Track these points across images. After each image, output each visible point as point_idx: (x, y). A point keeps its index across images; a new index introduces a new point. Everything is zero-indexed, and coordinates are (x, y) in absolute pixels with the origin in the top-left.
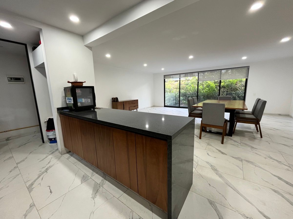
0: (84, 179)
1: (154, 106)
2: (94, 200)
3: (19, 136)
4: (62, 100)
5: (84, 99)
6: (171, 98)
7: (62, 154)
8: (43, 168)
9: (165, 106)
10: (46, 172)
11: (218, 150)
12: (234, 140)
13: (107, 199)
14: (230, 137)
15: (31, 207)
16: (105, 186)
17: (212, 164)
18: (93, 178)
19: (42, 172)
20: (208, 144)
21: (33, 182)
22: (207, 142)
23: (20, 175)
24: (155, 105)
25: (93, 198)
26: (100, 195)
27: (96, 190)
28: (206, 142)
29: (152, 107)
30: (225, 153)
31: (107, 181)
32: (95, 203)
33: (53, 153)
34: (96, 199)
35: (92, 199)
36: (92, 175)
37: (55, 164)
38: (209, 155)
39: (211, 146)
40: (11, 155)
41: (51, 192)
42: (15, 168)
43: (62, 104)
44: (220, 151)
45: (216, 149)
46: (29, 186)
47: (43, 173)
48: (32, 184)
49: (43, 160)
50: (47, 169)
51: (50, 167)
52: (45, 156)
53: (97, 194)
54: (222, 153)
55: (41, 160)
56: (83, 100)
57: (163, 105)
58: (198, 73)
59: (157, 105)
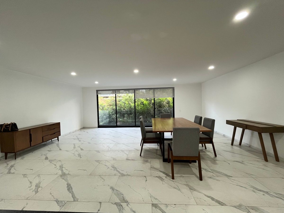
1: (84, 128)
6: (104, 116)
9: (99, 126)
11: (208, 197)
22: (185, 183)
24: (85, 126)
29: (81, 130)
39: (194, 190)
44: (212, 198)
45: (206, 195)
54: (219, 203)
57: (97, 126)
58: (135, 90)
59: (88, 127)
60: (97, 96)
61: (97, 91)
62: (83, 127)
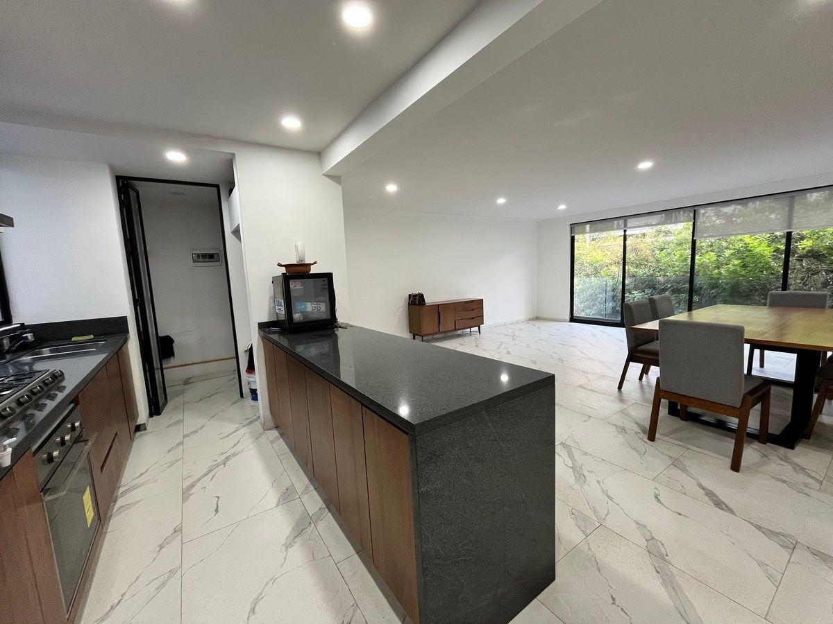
0: (287, 496)
1: (537, 319)
2: (286, 550)
3: (206, 377)
4: (270, 306)
5: (309, 304)
7: (266, 429)
8: (222, 454)
9: (573, 319)
10: (224, 464)
11: (703, 489)
12: (797, 465)
13: (313, 557)
14: (783, 450)
15: (175, 532)
16: (321, 525)
17: (654, 535)
18: (305, 498)
19: (216, 463)
20: (676, 463)
21: (194, 482)
22: (674, 456)
23: (181, 462)
24: (542, 315)
25: (288, 546)
26: (303, 544)
27: (301, 528)
28: (671, 454)
29: (530, 322)
30: (730, 506)
31: (329, 514)
32: (285, 558)
33: (251, 423)
34: (291, 550)
35: (284, 548)
36: (306, 491)
37: (246, 449)
38: (659, 501)
39: (685, 470)
40: (180, 417)
41: (217, 510)
42: (178, 444)
43: (270, 316)
44: (710, 494)
45: (700, 485)
46: (186, 488)
47: (218, 465)
48: (192, 486)
49: (228, 436)
50: (227, 459)
51: (234, 455)
52: (232, 427)
53: (298, 539)
54: (719, 504)
55: (226, 435)
56: (309, 307)
57: (568, 317)
58: (694, 210)
59: (548, 317)
60: (573, 239)
61: (572, 226)
62: (535, 316)
